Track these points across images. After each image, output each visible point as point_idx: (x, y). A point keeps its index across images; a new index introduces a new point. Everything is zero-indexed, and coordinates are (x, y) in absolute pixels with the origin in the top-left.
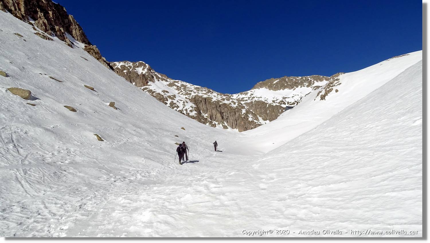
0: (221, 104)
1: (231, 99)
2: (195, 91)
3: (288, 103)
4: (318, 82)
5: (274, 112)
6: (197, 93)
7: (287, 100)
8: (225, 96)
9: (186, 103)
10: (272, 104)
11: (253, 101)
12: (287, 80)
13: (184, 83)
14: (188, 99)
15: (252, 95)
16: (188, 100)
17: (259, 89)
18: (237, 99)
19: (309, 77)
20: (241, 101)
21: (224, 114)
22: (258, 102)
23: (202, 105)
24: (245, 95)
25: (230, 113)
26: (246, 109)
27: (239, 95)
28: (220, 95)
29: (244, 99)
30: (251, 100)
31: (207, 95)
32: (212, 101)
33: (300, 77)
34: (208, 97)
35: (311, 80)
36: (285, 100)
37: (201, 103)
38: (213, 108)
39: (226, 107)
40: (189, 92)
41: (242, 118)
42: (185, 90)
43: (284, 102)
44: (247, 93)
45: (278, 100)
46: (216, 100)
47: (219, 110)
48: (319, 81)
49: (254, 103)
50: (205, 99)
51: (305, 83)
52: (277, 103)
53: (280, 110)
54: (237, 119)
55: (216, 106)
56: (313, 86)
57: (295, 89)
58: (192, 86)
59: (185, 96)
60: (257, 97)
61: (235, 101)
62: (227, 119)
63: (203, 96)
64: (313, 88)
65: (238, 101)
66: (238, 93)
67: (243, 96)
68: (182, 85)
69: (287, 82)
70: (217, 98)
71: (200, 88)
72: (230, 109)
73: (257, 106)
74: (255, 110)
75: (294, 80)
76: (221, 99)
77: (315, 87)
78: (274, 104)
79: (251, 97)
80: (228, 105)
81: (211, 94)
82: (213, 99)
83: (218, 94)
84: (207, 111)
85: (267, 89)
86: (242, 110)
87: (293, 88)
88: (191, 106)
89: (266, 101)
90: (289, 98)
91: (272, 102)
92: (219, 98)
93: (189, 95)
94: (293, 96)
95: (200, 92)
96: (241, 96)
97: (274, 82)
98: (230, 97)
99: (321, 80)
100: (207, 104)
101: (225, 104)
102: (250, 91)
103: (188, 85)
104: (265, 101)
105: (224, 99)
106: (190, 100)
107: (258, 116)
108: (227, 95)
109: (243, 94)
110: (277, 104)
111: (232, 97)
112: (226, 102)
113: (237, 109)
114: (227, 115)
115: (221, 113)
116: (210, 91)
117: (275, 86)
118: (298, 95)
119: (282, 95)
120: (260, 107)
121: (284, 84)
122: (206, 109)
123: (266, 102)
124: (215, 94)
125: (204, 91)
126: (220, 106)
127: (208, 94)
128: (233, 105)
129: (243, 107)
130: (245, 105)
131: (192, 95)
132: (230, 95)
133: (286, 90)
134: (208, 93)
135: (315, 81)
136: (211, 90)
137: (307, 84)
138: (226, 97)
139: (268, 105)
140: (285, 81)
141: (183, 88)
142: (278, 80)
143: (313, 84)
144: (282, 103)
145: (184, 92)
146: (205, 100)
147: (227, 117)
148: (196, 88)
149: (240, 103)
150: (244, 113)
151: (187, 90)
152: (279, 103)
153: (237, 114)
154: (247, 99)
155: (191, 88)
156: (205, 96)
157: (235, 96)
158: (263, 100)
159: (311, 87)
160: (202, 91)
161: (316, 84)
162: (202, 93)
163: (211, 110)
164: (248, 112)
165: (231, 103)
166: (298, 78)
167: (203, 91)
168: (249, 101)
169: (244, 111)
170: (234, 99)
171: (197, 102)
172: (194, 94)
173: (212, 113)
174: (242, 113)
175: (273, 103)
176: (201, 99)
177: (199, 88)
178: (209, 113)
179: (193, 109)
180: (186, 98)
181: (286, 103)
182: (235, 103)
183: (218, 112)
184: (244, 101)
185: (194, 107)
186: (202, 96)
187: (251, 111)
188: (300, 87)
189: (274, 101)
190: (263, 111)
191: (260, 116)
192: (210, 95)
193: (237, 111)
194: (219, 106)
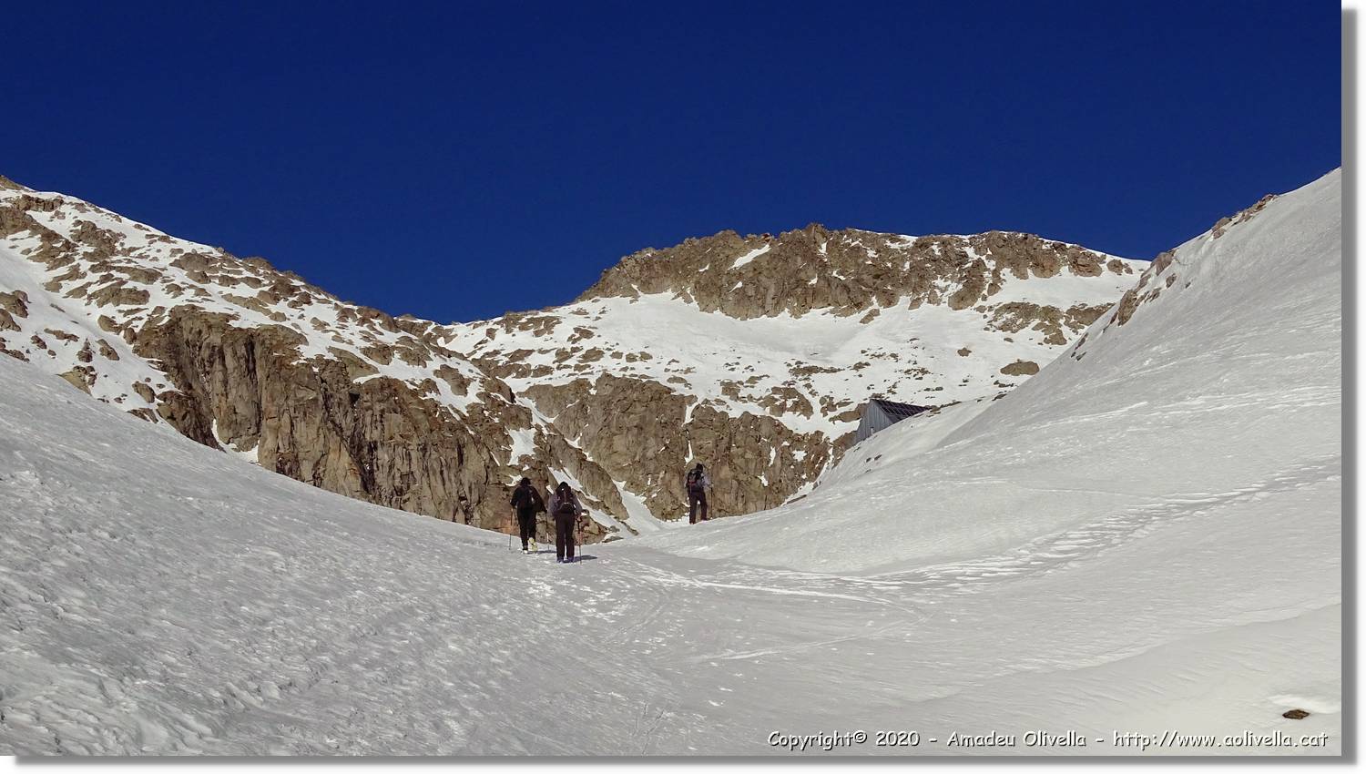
0: (362, 380)
1: (440, 351)
2: (180, 276)
3: (828, 405)
4: (1024, 276)
5: (728, 458)
6: (189, 294)
7: (822, 384)
8: (393, 326)
9: (99, 362)
10: (719, 409)
11: (593, 381)
12: (823, 249)
13: (104, 219)
14: (118, 330)
15: (586, 334)
16: (118, 340)
17: (636, 297)
18: (478, 355)
19: (966, 238)
20: (508, 369)
21: (383, 456)
22: (630, 384)
23: (225, 382)
24: (537, 334)
25: (424, 449)
26: (540, 434)
27: (491, 333)
28: (363, 321)
29: (528, 360)
30: (577, 367)
31: (268, 312)
32: (295, 355)
33: (913, 239)
34: (274, 329)
35: (979, 264)
36: (808, 386)
37: (217, 366)
38: (305, 409)
39: (400, 408)
40: (135, 279)
41: (506, 489)
42: (105, 266)
43: (801, 396)
44: (550, 324)
45: (759, 384)
46: (331, 349)
47: (347, 423)
48: (1029, 271)
49: (593, 392)
50: (250, 339)
51: (939, 282)
52: (751, 398)
53: (773, 454)
54: (475, 497)
55: (327, 398)
56: (994, 300)
57: (875, 313)
58: (159, 245)
59: (96, 312)
60: (617, 355)
61: (465, 369)
62: (400, 492)
63: (235, 317)
64: (991, 315)
65: (488, 373)
66: (486, 318)
67: (523, 339)
68: (88, 232)
69: (824, 266)
70: (338, 338)
71: (213, 259)
72: (425, 426)
73: (616, 412)
74: (608, 431)
75: (871, 253)
76: (366, 351)
77: (1009, 308)
78: (735, 411)
79: (575, 350)
80: (414, 393)
81: (294, 305)
82: (306, 342)
83: (344, 315)
84: (258, 425)
85: (688, 301)
86: (512, 433)
87: (859, 306)
88: (136, 386)
89: (681, 380)
90: (833, 371)
91: (717, 392)
92: (354, 337)
93: (134, 301)
94: (864, 359)
95: (213, 287)
96: (507, 340)
97: (740, 262)
98: (429, 339)
99: (1044, 267)
100: (260, 374)
101: (390, 387)
102: (574, 307)
103: (133, 234)
104: (670, 380)
105: (384, 353)
106: (133, 337)
107: (621, 485)
108: (411, 328)
109: (523, 328)
110: (755, 410)
111: (441, 342)
112: (398, 370)
113: (472, 425)
114: (398, 461)
115: (361, 451)
116: (292, 290)
117: (740, 285)
118: (894, 356)
119: (791, 350)
120: (633, 420)
121: (802, 275)
122: (254, 410)
123: (679, 389)
124: (324, 309)
125: (247, 280)
126: (354, 398)
127: (273, 308)
128: (446, 396)
129: (520, 418)
130: (529, 403)
131: (150, 306)
132: (429, 330)
133: (818, 317)
134: (276, 300)
135: (1006, 272)
136: (296, 283)
137: (955, 287)
138: (403, 333)
139: (689, 410)
140: (812, 257)
141: (90, 250)
142: (766, 248)
143: (994, 288)
144: (789, 403)
145: (97, 276)
146: (250, 346)
147: (397, 482)
148: (186, 261)
149: (501, 388)
150: (524, 459)
151: (121, 270)
152: (768, 401)
153: (475, 463)
154: (548, 360)
155: (153, 254)
156: (250, 320)
157: (465, 337)
158: (656, 371)
159: (981, 309)
160: (226, 281)
161: (1015, 288)
162: (229, 298)
163: (286, 419)
164: (548, 451)
165: (434, 378)
166: (896, 246)
167: (234, 282)
168: (560, 378)
169: (521, 444)
170: (461, 356)
171: (184, 359)
172: (170, 302)
173: (293, 444)
174: (507, 454)
175: (726, 398)
176: (216, 339)
177: (207, 260)
178: (270, 444)
179: (154, 407)
180: (108, 323)
181: (817, 407)
182: (461, 385)
183: (334, 440)
184: (524, 373)
185: (158, 392)
186: (228, 317)
187: (575, 444)
188: (904, 300)
189: (730, 389)
190: (654, 448)
191: (634, 485)
192: (288, 311)
193: (476, 441)
194: (346, 400)
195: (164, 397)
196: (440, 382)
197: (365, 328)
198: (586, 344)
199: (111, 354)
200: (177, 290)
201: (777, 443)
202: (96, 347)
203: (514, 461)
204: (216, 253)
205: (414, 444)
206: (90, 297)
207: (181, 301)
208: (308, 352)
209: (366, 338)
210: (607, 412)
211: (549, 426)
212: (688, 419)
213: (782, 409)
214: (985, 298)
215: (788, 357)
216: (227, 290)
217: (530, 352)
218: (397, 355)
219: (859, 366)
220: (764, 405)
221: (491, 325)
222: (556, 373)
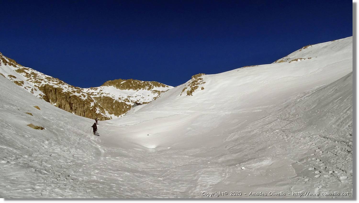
0: (71, 95)
1: (82, 92)
2: (46, 80)
3: (132, 101)
4: (156, 87)
5: (119, 107)
6: (47, 83)
7: (131, 99)
8: (76, 88)
9: (34, 91)
10: (118, 101)
11: (102, 96)
12: (132, 82)
13: (35, 72)
14: (37, 87)
15: (101, 91)
16: (37, 88)
17: (108, 86)
18: (87, 93)
19: (150, 82)
20: (91, 95)
21: (73, 105)
22: (107, 97)
23: (52, 94)
24: (95, 90)
25: (79, 104)
26: (95, 103)
27: (89, 90)
28: (72, 87)
29: (94, 94)
30: (100, 95)
31: (58, 86)
32: (62, 91)
33: (143, 81)
34: (59, 88)
35: (151, 85)
36: (129, 99)
37: (51, 92)
38: (63, 99)
39: (76, 99)
40: (40, 80)
41: (90, 110)
42: (35, 78)
43: (128, 100)
44: (97, 89)
45: (123, 98)
46: (67, 91)
47: (69, 101)
48: (157, 86)
49: (102, 98)
50: (56, 89)
51: (146, 87)
52: (122, 100)
53: (124, 107)
54: (86, 111)
55: (66, 97)
56: (153, 90)
57: (138, 90)
58: (43, 76)
59: (34, 84)
60: (105, 94)
61: (85, 94)
62: (76, 110)
63: (54, 86)
64: (152, 91)
65: (88, 95)
66: (88, 88)
67: (93, 91)
68: (33, 73)
69: (132, 84)
70: (68, 89)
71: (51, 78)
72: (79, 101)
73: (105, 101)
74: (104, 103)
75: (138, 83)
76: (72, 91)
77: (154, 91)
78: (120, 101)
79: (100, 93)
80: (78, 97)
81: (62, 85)
82: (64, 90)
83: (69, 86)
84: (56, 100)
85: (115, 87)
86: (91, 103)
87: (136, 89)
88: (39, 94)
89: (113, 97)
90: (132, 97)
91: (118, 99)
92: (70, 90)
93: (39, 83)
94: (136, 96)
95: (51, 82)
96: (91, 91)
97: (122, 83)
98: (80, 90)
99: (159, 86)
100: (57, 94)
101: (75, 96)
102: (100, 87)
103: (39, 74)
104: (112, 97)
105: (74, 92)
106: (39, 88)
107: (105, 110)
109: (93, 89)
110: (123, 101)
111: (82, 91)
112: (76, 94)
113: (86, 102)
114: (76, 106)
115: (71, 104)
116: (62, 83)
117: (122, 86)
118: (140, 96)
119: (127, 94)
120: (107, 102)
121: (129, 85)
122: (56, 98)
123: (113, 98)
124: (66, 86)
125: (56, 81)
126: (70, 97)
127: (59, 85)
128: (82, 98)
129: (92, 101)
130: (93, 99)
131: (42, 84)
132: (80, 89)
133: (131, 90)
134: (60, 84)
135: (154, 86)
136: (62, 82)
137: (148, 88)
138: (77, 89)
139: (114, 101)
140: (131, 83)
141: (33, 76)
142: (125, 81)
143: (153, 88)
144: (127, 101)
145: (34, 79)
146: (56, 90)
147: (75, 108)
148: (47, 78)
149: (90, 97)
150: (92, 106)
151: (37, 79)
152: (124, 100)
153: (86, 106)
154: (96, 94)
155: (42, 77)
156: (56, 86)
157: (85, 90)
158: (110, 96)
159: (151, 91)
160: (53, 81)
161: (155, 88)
162: (53, 83)
163: (60, 99)
164: (96, 105)
166: (141, 82)
167: (54, 81)
168: (98, 96)
169: (92, 104)
170: (85, 93)
171: (46, 91)
172: (45, 83)
173: (61, 103)
174: (90, 105)
175: (119, 100)
176: (51, 89)
177: (50, 78)
178: (58, 103)
180: (35, 86)
181: (130, 101)
182: (85, 96)
183: (67, 103)
184: (93, 95)
185: (42, 95)
186: (53, 86)
187: (99, 104)
188: (142, 89)
189: (120, 99)
190: (110, 105)
191: (107, 110)
192: (61, 86)
193: (86, 104)
194: (69, 97)
195: (43, 96)
196: (82, 96)
197: (72, 88)
198: (101, 92)
199: (36, 90)
200: (46, 82)
201: (125, 106)
202: (34, 89)
203: (91, 106)
204: (51, 77)
205: (78, 104)
206: (33, 82)
207: (46, 83)
208: (64, 91)
209: (72, 90)
210: (104, 101)
211: (96, 102)
212: (114, 102)
213: (126, 101)
214: (151, 89)
215: (127, 95)
216: (53, 82)
217: (94, 93)
218: (76, 92)
219: (136, 97)
220: (124, 101)
221: (89, 89)
222: (97, 95)
